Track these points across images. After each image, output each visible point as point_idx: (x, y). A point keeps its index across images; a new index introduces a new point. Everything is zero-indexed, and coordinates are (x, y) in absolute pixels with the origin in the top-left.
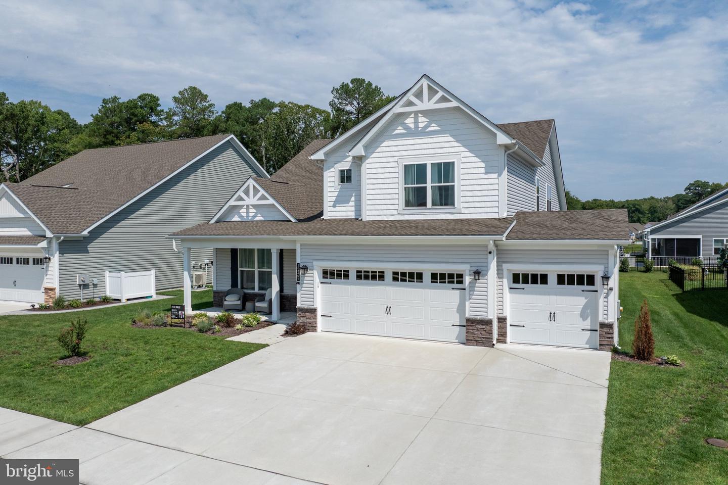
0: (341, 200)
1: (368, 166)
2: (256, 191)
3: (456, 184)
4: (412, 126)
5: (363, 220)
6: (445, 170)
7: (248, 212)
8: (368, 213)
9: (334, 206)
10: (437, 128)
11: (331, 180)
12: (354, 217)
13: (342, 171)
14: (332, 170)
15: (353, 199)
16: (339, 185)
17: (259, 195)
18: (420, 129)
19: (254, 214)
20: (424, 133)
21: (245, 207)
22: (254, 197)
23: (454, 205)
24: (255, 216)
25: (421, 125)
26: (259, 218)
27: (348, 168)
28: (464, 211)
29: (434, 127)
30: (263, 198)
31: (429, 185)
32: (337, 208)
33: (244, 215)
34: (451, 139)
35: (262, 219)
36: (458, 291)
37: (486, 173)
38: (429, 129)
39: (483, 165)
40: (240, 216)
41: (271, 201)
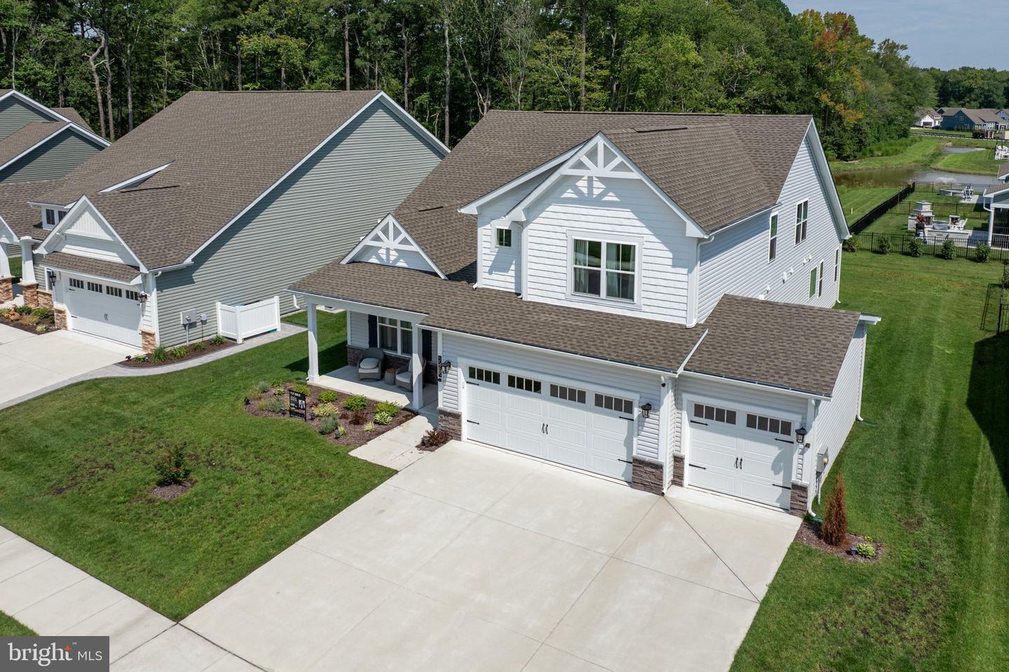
0: (497, 267)
1: (530, 232)
2: (397, 233)
3: (636, 273)
4: (585, 191)
5: (523, 299)
6: (625, 254)
7: (388, 255)
8: (530, 291)
9: (490, 273)
10: (616, 199)
11: (486, 239)
12: (514, 291)
13: (500, 231)
14: (488, 226)
15: (513, 267)
16: (496, 247)
17: (400, 238)
18: (594, 196)
19: (395, 257)
20: (598, 202)
21: (384, 249)
22: (394, 239)
23: (632, 298)
24: (397, 260)
25: (596, 192)
26: (402, 264)
27: (507, 228)
28: (644, 308)
29: (611, 197)
30: (405, 241)
31: (603, 270)
32: (494, 276)
33: (384, 257)
34: (631, 215)
35: (404, 265)
36: (626, 421)
37: (674, 266)
38: (606, 198)
39: (671, 255)
40: (379, 257)
41: (415, 247)
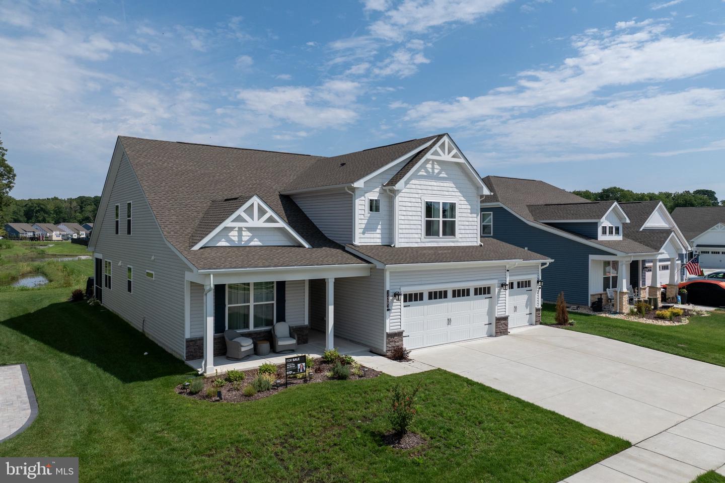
0: (369, 228)
2: (262, 212)
3: (457, 219)
4: (430, 170)
5: (396, 247)
6: (450, 209)
7: (240, 236)
9: (364, 233)
10: (446, 176)
11: (361, 206)
12: (380, 244)
13: (371, 201)
14: (363, 198)
15: (379, 227)
16: (369, 213)
17: (266, 216)
18: (435, 174)
19: (248, 238)
20: (437, 178)
21: (237, 229)
22: (259, 219)
23: (455, 236)
24: (250, 240)
25: (436, 171)
26: (256, 242)
27: (376, 198)
28: (460, 240)
29: (443, 175)
30: (271, 220)
31: (441, 219)
32: (366, 235)
33: (236, 239)
34: (453, 185)
35: (259, 244)
36: (488, 300)
37: (471, 213)
38: (441, 175)
39: (469, 207)
40: (229, 240)
41: (281, 224)
